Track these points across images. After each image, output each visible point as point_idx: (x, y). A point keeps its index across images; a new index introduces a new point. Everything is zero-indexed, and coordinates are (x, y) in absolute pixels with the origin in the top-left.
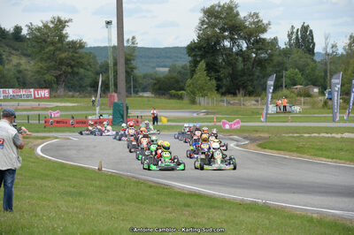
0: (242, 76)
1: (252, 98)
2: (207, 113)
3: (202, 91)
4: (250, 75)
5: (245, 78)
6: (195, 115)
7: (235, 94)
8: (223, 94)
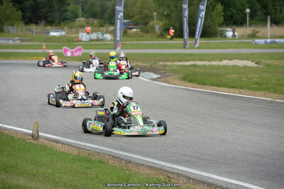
0: (43, 8)
1: (53, 27)
2: (22, 41)
3: (10, 20)
4: (50, 7)
5: (46, 9)
6: (11, 42)
7: (37, 23)
8: (27, 23)
